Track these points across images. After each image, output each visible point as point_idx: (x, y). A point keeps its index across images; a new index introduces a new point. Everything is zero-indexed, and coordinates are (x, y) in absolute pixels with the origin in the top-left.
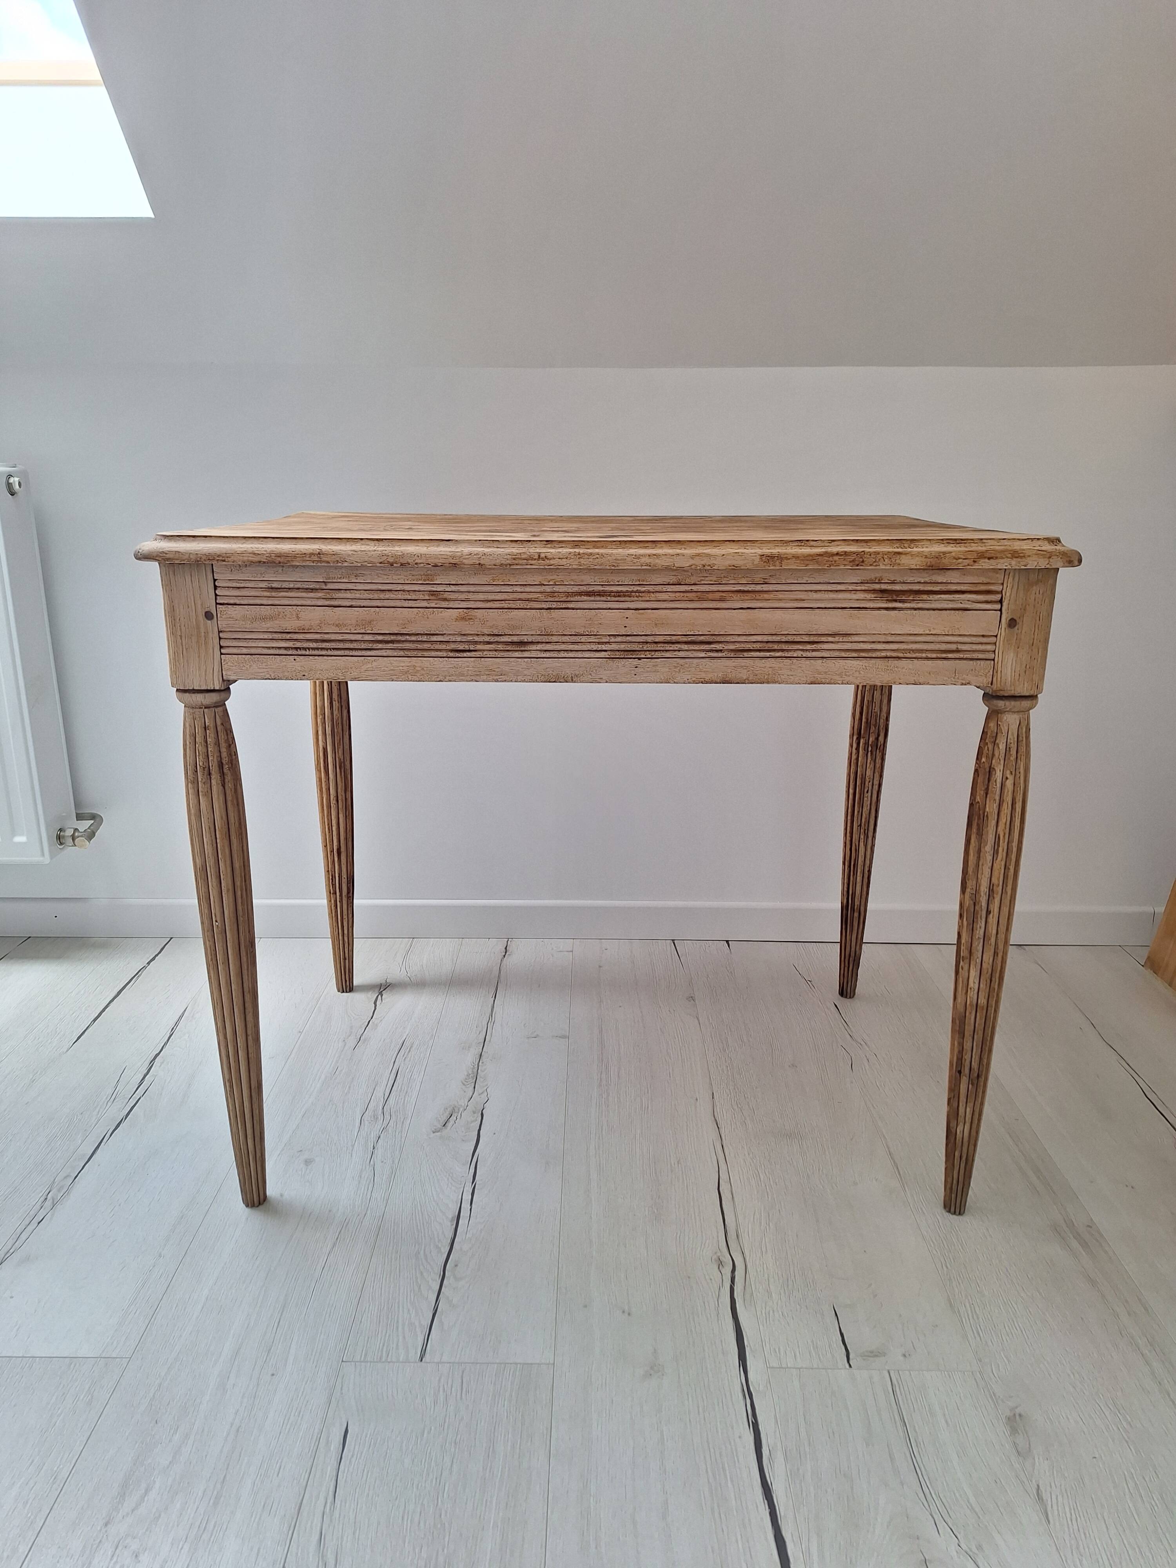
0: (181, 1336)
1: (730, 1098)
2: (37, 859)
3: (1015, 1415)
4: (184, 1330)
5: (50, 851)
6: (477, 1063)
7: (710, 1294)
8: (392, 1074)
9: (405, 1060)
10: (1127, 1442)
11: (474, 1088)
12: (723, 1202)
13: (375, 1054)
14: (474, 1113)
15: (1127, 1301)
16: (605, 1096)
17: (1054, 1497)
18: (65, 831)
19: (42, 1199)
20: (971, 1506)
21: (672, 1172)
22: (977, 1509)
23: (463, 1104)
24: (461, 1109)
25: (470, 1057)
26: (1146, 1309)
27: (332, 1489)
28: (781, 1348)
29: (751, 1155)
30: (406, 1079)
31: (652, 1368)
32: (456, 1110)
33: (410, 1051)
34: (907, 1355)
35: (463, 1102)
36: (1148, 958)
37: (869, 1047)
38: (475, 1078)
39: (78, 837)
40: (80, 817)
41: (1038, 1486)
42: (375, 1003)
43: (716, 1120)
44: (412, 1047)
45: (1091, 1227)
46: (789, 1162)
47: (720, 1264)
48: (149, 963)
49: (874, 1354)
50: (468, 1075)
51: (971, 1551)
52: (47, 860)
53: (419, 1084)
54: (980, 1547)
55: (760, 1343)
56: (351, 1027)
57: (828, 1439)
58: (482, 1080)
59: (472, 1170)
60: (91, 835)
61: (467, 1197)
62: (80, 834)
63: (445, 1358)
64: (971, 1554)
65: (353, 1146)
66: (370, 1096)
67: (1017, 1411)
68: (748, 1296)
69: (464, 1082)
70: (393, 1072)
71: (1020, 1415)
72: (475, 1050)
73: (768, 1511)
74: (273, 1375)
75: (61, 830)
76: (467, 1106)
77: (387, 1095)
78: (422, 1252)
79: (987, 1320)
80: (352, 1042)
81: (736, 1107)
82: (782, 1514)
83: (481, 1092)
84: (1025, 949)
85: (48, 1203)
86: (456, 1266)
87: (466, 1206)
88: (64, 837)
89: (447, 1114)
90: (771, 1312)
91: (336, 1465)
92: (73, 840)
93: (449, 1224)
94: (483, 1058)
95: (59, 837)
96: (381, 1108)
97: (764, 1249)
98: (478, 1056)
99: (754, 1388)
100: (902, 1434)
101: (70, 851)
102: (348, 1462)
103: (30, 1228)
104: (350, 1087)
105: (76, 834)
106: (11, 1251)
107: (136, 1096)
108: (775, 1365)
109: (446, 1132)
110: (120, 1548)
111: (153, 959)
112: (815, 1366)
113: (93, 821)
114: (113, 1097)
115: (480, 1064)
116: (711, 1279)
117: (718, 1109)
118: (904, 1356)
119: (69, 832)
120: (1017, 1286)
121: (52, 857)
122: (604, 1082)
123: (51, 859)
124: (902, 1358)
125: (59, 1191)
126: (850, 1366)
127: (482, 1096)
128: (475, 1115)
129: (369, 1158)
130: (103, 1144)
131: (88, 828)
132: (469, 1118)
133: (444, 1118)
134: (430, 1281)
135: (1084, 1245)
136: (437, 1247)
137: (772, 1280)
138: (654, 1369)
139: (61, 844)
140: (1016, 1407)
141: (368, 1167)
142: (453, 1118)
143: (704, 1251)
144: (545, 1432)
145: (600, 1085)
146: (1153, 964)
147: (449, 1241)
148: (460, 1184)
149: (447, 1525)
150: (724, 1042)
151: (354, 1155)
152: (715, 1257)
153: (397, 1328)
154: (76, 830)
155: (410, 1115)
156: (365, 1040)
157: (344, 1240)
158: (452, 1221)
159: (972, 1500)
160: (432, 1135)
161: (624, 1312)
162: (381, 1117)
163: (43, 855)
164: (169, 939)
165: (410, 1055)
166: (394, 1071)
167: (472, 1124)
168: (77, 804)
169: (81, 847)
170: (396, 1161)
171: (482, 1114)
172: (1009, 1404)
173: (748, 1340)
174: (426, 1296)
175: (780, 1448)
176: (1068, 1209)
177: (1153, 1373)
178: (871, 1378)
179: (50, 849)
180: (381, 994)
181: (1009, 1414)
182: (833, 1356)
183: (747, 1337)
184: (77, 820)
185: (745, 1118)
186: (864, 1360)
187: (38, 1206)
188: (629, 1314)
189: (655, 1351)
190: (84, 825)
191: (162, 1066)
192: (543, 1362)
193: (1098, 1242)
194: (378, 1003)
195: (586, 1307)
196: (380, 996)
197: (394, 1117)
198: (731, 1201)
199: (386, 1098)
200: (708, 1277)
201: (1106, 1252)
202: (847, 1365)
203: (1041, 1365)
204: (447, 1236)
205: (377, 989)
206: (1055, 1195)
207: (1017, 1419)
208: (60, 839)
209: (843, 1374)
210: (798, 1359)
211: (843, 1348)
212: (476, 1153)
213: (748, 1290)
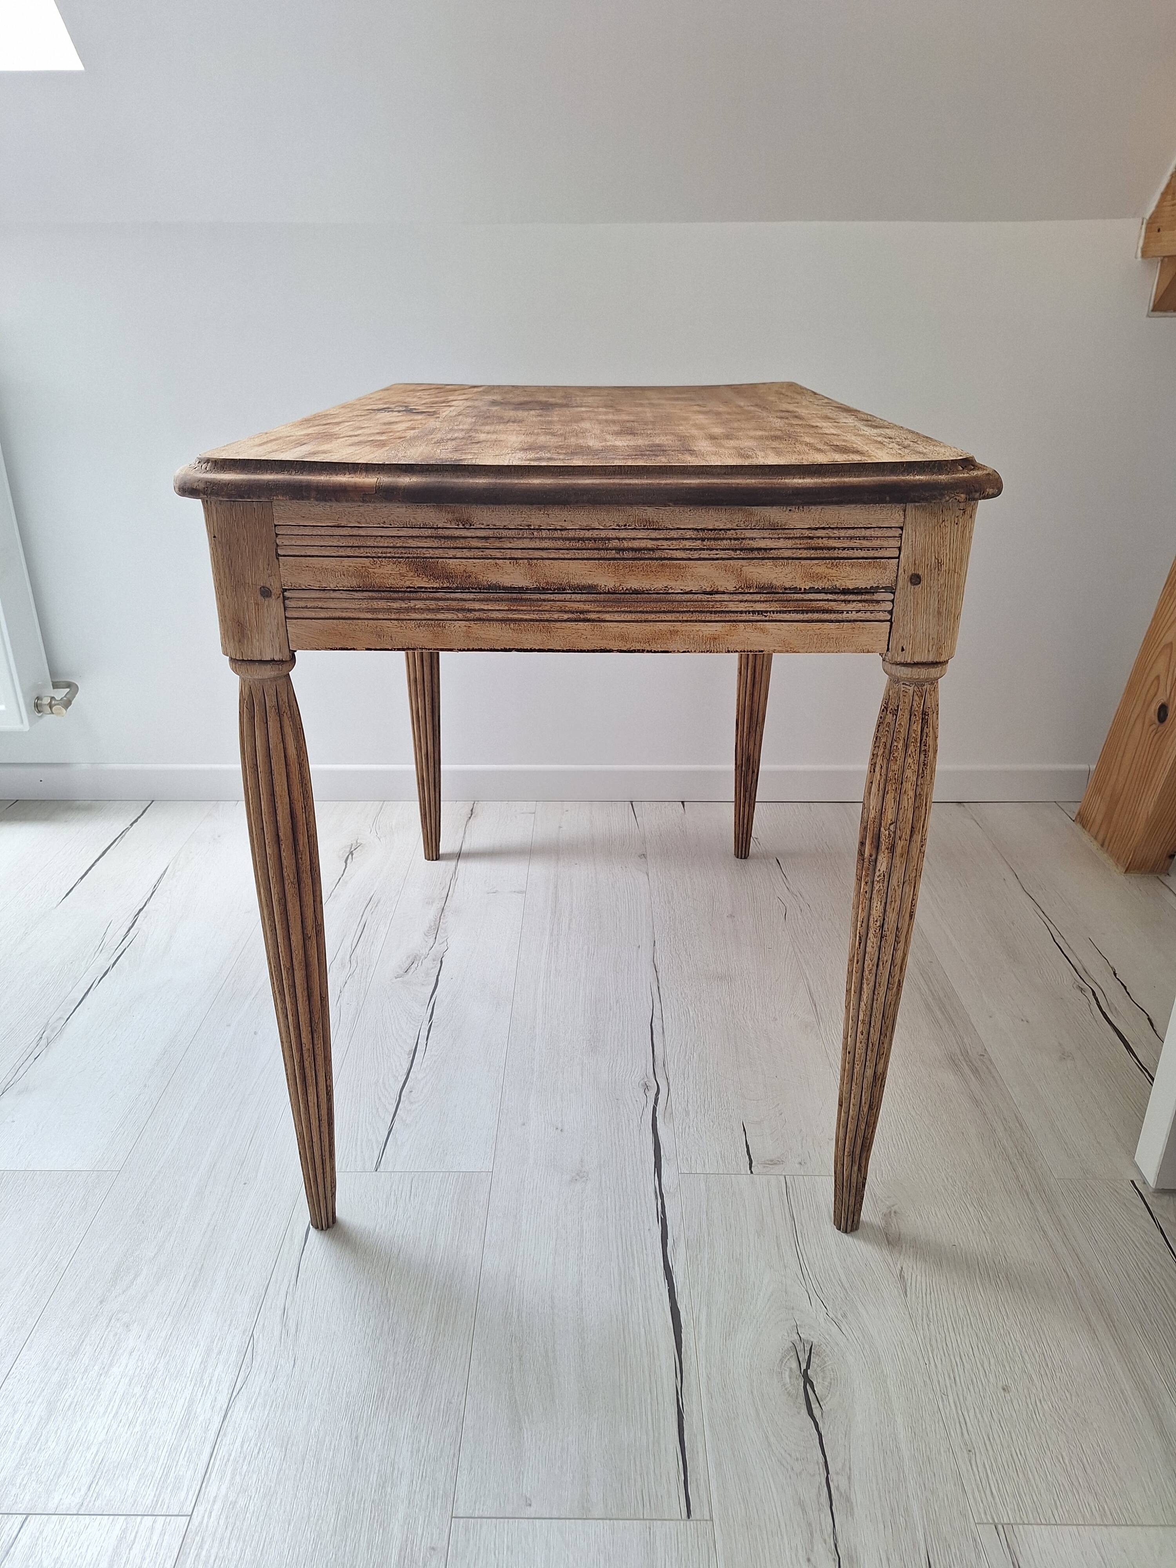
0: (164, 1153)
1: (670, 946)
2: (17, 726)
3: (890, 1212)
4: (167, 1148)
5: (29, 721)
6: (438, 917)
7: (635, 1113)
8: (360, 927)
9: (372, 913)
10: (984, 1233)
11: (435, 938)
12: (654, 1036)
13: (345, 908)
14: (434, 960)
15: (1005, 1120)
16: (555, 944)
17: (914, 1276)
18: (42, 700)
19: (38, 1038)
20: (842, 1283)
21: (610, 1010)
22: (847, 1286)
23: (424, 954)
24: (422, 957)
25: (432, 912)
26: (1021, 1125)
27: (295, 1273)
28: (693, 1158)
29: (683, 995)
30: (372, 931)
31: (578, 1174)
32: (418, 958)
33: (377, 906)
34: (803, 1163)
35: (424, 952)
36: (1079, 814)
37: (803, 898)
38: (436, 929)
39: (55, 705)
40: (56, 686)
41: (902, 1268)
42: (346, 862)
43: (655, 965)
44: (379, 902)
45: (983, 1055)
46: (717, 1000)
47: (646, 1087)
48: (132, 825)
49: (773, 1163)
50: (430, 927)
51: (837, 1318)
52: (26, 727)
53: (384, 936)
54: (844, 1316)
55: (675, 1151)
57: (725, 1231)
58: (443, 931)
59: (430, 1011)
60: (67, 703)
61: (424, 1034)
62: (56, 702)
63: (397, 1169)
64: (836, 1320)
66: (338, 946)
67: (893, 1208)
68: (667, 1115)
69: (426, 933)
70: (361, 924)
71: (895, 1212)
72: (438, 905)
73: (667, 1288)
74: (245, 1184)
75: (38, 698)
76: (428, 954)
77: (354, 944)
78: (381, 1080)
81: (674, 953)
82: (679, 1290)
83: (441, 942)
84: (964, 806)
85: (43, 1042)
86: (411, 1092)
87: (422, 1041)
88: (41, 705)
89: (409, 962)
90: (687, 1128)
91: (298, 1254)
92: (51, 708)
93: (407, 1056)
94: (444, 912)
95: (36, 706)
96: (348, 957)
97: (686, 1076)
98: (440, 910)
99: (666, 1190)
100: (789, 1227)
101: (48, 719)
102: (309, 1253)
103: (27, 1064)
105: (53, 702)
106: (11, 1083)
107: (122, 948)
108: (686, 1172)
109: (407, 977)
110: (113, 1320)
111: (136, 821)
112: (721, 1172)
113: (68, 690)
114: (100, 949)
115: (442, 918)
116: (637, 1101)
117: (658, 955)
118: (800, 1163)
119: (46, 701)
121: (31, 724)
122: (555, 932)
123: (31, 725)
124: (797, 1166)
125: (52, 1031)
126: (752, 1172)
127: (442, 945)
128: (435, 963)
129: (336, 1000)
130: (91, 990)
131: (65, 696)
132: (430, 965)
133: (406, 966)
134: (387, 1105)
135: (975, 1071)
136: (395, 1076)
137: (691, 1101)
138: (579, 1176)
139: (39, 712)
140: (893, 1206)
142: (415, 965)
143: (633, 1078)
144: (481, 1227)
145: (552, 935)
146: (1082, 819)
147: (406, 1071)
148: (418, 1024)
149: (392, 1301)
150: (670, 895)
152: (642, 1082)
153: (356, 1144)
154: (52, 698)
155: (375, 963)
156: (335, 896)
158: (409, 1054)
159: (843, 1278)
160: (395, 980)
161: (557, 1129)
162: (348, 964)
163: (22, 722)
164: (150, 802)
165: (376, 909)
167: (432, 970)
168: (53, 673)
169: (58, 714)
170: (361, 1004)
171: (441, 962)
172: (888, 1203)
173: (664, 1151)
174: (383, 1117)
175: (683, 1238)
176: (965, 1040)
177: (1017, 1177)
178: (768, 1182)
179: (29, 717)
180: (351, 853)
181: (885, 1210)
182: (737, 1164)
183: (664, 1148)
184: (54, 688)
185: (682, 963)
186: (764, 1167)
187: (34, 1044)
188: (561, 1130)
189: (582, 1161)
190: (61, 694)
191: (146, 920)
192: (482, 1170)
193: (988, 1068)
194: (349, 861)
195: (524, 1124)
196: (350, 856)
197: (360, 965)
198: (662, 1035)
199: (353, 948)
200: (634, 1099)
201: (993, 1077)
202: (749, 1172)
203: (920, 1172)
204: (404, 1067)
205: (348, 849)
206: (955, 1027)
207: (892, 1215)
208: (38, 707)
209: (745, 1179)
210: (707, 1166)
211: (747, 1157)
212: (434, 996)
213: (669, 1110)
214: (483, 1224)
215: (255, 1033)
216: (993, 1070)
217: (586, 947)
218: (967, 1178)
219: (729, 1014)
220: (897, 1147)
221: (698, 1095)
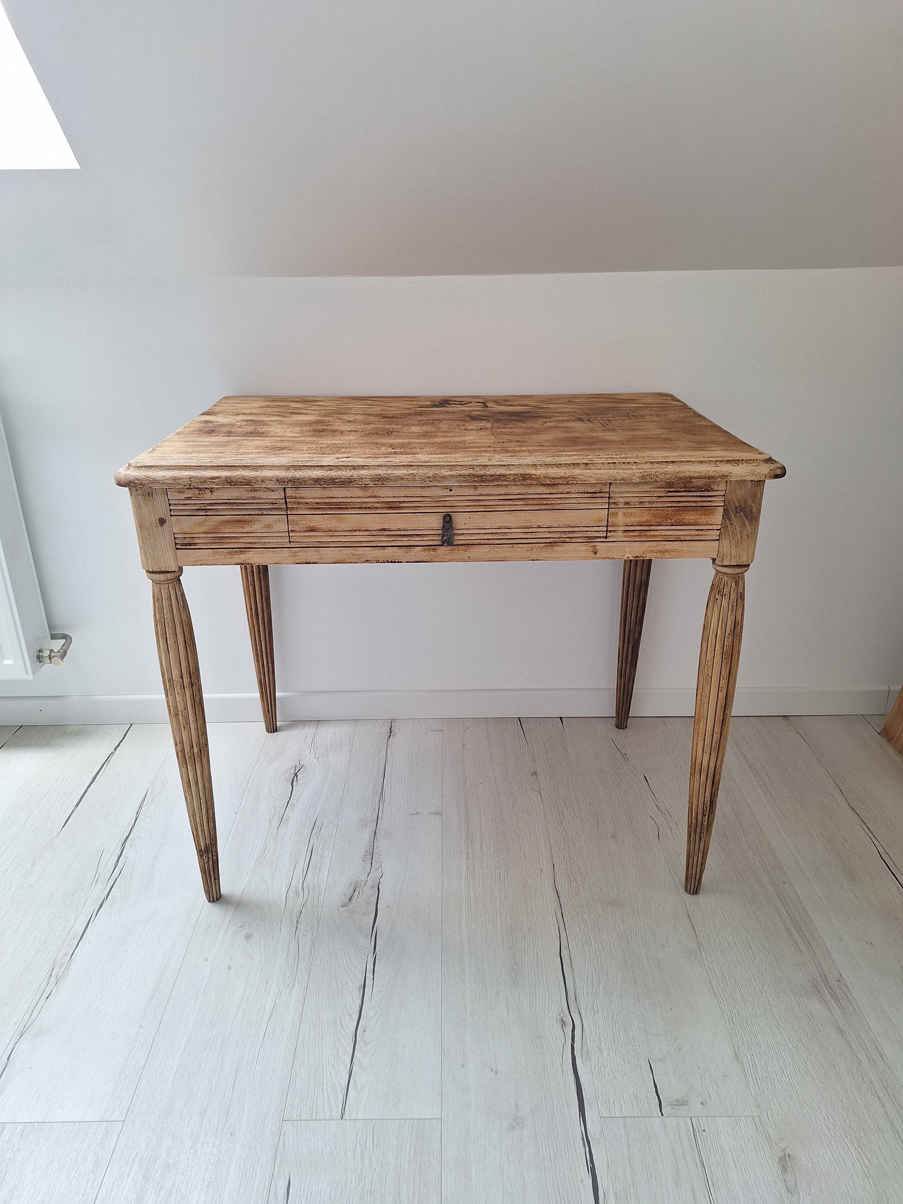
1: (567, 869)
2: (22, 676)
3: (785, 1155)
5: (32, 669)
6: (372, 840)
7: (557, 1053)
8: (308, 852)
9: (317, 838)
10: (867, 1177)
11: (372, 863)
12: (564, 967)
13: (294, 833)
14: (372, 887)
15: (867, 1050)
16: (471, 869)
18: (43, 652)
19: (48, 976)
21: (524, 939)
23: (364, 880)
24: (363, 884)
25: (367, 835)
26: (882, 1056)
28: (611, 1099)
29: (584, 922)
30: (319, 856)
31: (514, 1120)
32: (359, 885)
33: (320, 830)
34: (704, 1103)
35: (363, 878)
36: (884, 729)
37: (671, 816)
38: (371, 854)
39: (54, 657)
40: (53, 637)
42: (292, 785)
43: (556, 890)
44: (322, 826)
45: (840, 981)
46: (613, 928)
47: (563, 1023)
48: (115, 749)
49: (680, 1103)
50: (366, 852)
52: (30, 677)
53: (329, 861)
55: (595, 1094)
56: (275, 808)
57: (647, 1180)
58: (377, 855)
59: (373, 943)
60: (63, 653)
61: (370, 967)
62: (55, 653)
63: (359, 1117)
65: (281, 921)
66: (292, 873)
67: (787, 1152)
68: (584, 1055)
69: (364, 859)
71: (789, 1156)
72: (371, 828)
74: (232, 1133)
75: (40, 651)
76: (367, 881)
77: (305, 872)
78: (339, 1019)
79: (764, 1070)
80: (276, 822)
81: (571, 877)
83: (377, 867)
84: (788, 720)
85: (53, 979)
86: (364, 1031)
87: (369, 975)
88: (42, 657)
89: (352, 889)
90: (602, 1067)
92: (50, 659)
93: (358, 992)
94: (377, 835)
95: (38, 657)
96: (301, 885)
97: (596, 1010)
98: (373, 833)
99: (591, 1137)
100: (701, 1174)
101: (47, 667)
103: (40, 1004)
104: (276, 865)
105: (52, 654)
106: (28, 1025)
107: (113, 877)
108: (606, 1116)
109: (351, 906)
111: (118, 745)
112: (636, 1115)
113: (64, 641)
114: (96, 879)
115: (375, 841)
116: (557, 1039)
117: (558, 879)
118: (702, 1104)
119: (46, 653)
120: (785, 1037)
121: (34, 673)
122: (470, 856)
123: (34, 676)
124: (700, 1106)
125: (60, 968)
126: (662, 1115)
127: (378, 871)
128: (374, 889)
129: (294, 932)
130: (90, 923)
131: (61, 648)
132: (368, 892)
133: (350, 893)
134: (346, 1046)
135: (836, 998)
136: (349, 1013)
137: (602, 1039)
138: (516, 1123)
139: (40, 662)
140: (786, 1148)
141: (293, 940)
142: (357, 893)
143: (551, 1013)
144: (437, 1182)
145: (467, 859)
146: (887, 734)
147: (358, 1009)
148: (365, 955)
150: (561, 815)
151: (283, 929)
152: (559, 1018)
153: (323, 1089)
154: (52, 651)
155: (324, 891)
156: (286, 820)
157: (279, 1008)
158: (359, 990)
160: (341, 909)
161: (492, 1070)
162: (301, 893)
163: (27, 673)
164: (129, 726)
165: (321, 833)
166: (310, 849)
167: (372, 897)
168: (51, 627)
169: (57, 664)
170: (315, 935)
171: (378, 889)
172: (781, 1145)
173: (586, 1094)
174: (343, 1060)
175: (611, 1189)
176: (823, 965)
177: (887, 1114)
178: (678, 1125)
179: (31, 666)
180: (296, 775)
181: (780, 1154)
182: (649, 1106)
183: (585, 1091)
184: (51, 639)
185: (579, 888)
186: (672, 1108)
187: (45, 983)
188: (496, 1072)
189: (516, 1105)
190: (57, 645)
191: (132, 848)
192: (433, 1117)
193: (846, 995)
194: (294, 784)
195: (463, 1066)
196: (295, 777)
197: (311, 893)
198: (570, 964)
199: (304, 876)
200: (554, 1037)
201: (852, 1004)
202: (660, 1114)
203: (804, 1110)
204: (357, 1004)
205: (293, 771)
206: (813, 951)
207: (787, 1159)
208: (40, 658)
209: (657, 1121)
210: (623, 1109)
211: (657, 1098)
212: (375, 926)
213: (585, 1049)
214: (438, 1178)
215: (229, 968)
216: (850, 997)
217: (497, 871)
218: (844, 1116)
219: (624, 942)
220: (781, 1084)
221: (608, 1031)
